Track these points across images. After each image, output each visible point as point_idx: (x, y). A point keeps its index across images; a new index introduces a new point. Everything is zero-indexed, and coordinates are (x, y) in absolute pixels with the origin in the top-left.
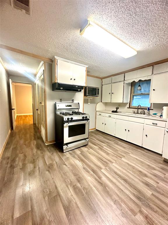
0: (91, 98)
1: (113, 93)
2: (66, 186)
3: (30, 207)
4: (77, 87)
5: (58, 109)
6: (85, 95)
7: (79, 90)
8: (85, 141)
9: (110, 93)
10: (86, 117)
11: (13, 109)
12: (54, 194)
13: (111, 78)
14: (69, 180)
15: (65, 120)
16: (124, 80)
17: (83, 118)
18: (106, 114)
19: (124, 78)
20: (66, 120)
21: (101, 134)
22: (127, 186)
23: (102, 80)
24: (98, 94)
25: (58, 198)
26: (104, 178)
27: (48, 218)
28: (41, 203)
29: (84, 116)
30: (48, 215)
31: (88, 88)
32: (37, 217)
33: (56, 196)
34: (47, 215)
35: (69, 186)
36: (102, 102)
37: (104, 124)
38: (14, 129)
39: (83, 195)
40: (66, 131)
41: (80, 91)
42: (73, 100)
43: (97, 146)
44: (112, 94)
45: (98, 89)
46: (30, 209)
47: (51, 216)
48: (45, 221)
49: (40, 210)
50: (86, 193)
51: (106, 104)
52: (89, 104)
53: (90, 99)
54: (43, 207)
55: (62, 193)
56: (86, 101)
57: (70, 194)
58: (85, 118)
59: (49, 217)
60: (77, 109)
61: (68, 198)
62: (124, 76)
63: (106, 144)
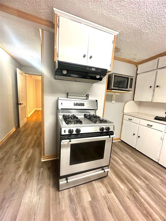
0: (118, 94)
1: (157, 86)
4: (93, 69)
5: (61, 109)
6: (108, 88)
7: (98, 77)
8: (103, 171)
9: (151, 87)
10: (108, 129)
11: (21, 104)
13: (157, 60)
15: (63, 133)
17: (102, 129)
18: (141, 120)
20: (67, 133)
21: (130, 151)
23: (137, 66)
24: (131, 87)
29: (104, 126)
31: (115, 76)
36: (133, 100)
37: (136, 136)
38: (20, 127)
40: (65, 153)
41: (100, 79)
42: (87, 96)
43: (125, 184)
44: (156, 89)
45: (132, 79)
51: (140, 104)
52: (113, 102)
53: (116, 95)
56: (108, 98)
58: (105, 131)
60: (94, 110)
63: (144, 182)
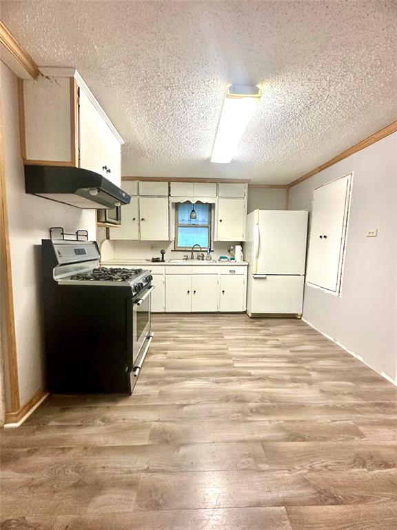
1: (143, 219)
2: (248, 424)
3: (277, 508)
5: (61, 264)
6: (99, 219)
9: (134, 219)
12: (259, 449)
13: (135, 183)
14: (233, 415)
16: (169, 195)
19: (169, 191)
22: (273, 360)
25: (270, 444)
26: (253, 372)
27: (305, 471)
28: (272, 480)
30: (299, 470)
32: (301, 494)
33: (263, 447)
34: (300, 472)
35: (249, 419)
36: (108, 239)
39: (274, 407)
44: (142, 222)
46: (283, 508)
47: (303, 466)
48: (311, 478)
49: (288, 485)
50: (271, 401)
54: (283, 478)
55: (261, 436)
57: (267, 424)
59: (304, 469)
61: (274, 429)
62: (169, 188)
